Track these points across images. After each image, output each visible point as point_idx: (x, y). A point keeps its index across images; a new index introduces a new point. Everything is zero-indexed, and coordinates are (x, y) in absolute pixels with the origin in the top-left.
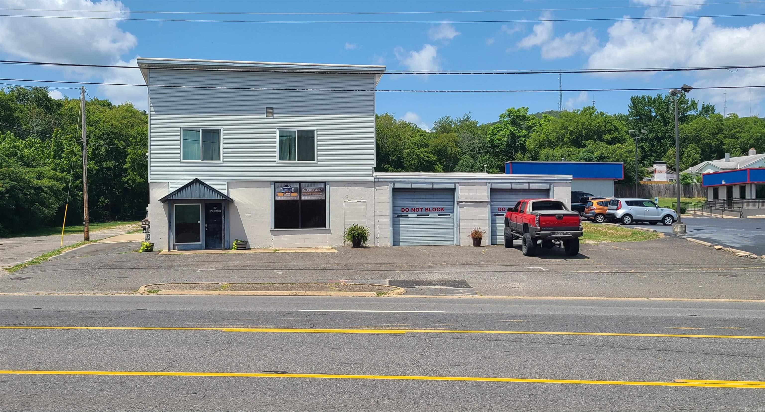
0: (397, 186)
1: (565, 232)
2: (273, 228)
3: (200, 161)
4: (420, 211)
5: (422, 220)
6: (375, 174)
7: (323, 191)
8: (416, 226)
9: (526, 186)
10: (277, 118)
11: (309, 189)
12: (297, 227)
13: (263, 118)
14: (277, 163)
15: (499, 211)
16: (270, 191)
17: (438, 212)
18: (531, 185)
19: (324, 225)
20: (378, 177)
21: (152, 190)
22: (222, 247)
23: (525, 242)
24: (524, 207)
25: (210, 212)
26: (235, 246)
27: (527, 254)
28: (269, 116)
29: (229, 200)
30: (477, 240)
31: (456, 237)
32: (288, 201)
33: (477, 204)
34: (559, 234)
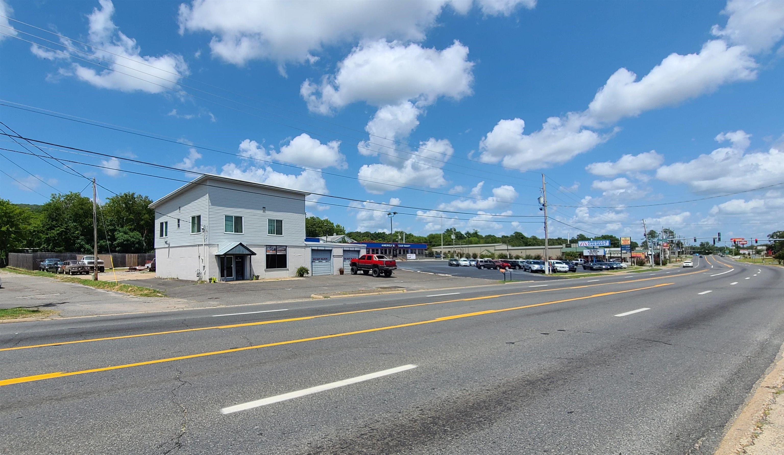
0: (313, 248)
1: (392, 267)
2: (266, 268)
3: (233, 233)
4: (319, 259)
5: (320, 264)
6: (305, 242)
7: (286, 250)
8: (318, 266)
9: (353, 249)
10: (268, 212)
11: (280, 249)
12: (275, 268)
13: (261, 212)
14: (268, 235)
15: (344, 259)
16: (264, 249)
17: (326, 260)
18: (355, 248)
19: (286, 267)
20: (306, 244)
21: (209, 248)
22: (243, 279)
23: (375, 272)
24: (370, 258)
25: (237, 260)
26: (254, 278)
27: (377, 277)
28: (264, 211)
29: (254, 254)
30: (342, 272)
31: (332, 271)
32: (272, 255)
33: (339, 256)
34: (390, 268)
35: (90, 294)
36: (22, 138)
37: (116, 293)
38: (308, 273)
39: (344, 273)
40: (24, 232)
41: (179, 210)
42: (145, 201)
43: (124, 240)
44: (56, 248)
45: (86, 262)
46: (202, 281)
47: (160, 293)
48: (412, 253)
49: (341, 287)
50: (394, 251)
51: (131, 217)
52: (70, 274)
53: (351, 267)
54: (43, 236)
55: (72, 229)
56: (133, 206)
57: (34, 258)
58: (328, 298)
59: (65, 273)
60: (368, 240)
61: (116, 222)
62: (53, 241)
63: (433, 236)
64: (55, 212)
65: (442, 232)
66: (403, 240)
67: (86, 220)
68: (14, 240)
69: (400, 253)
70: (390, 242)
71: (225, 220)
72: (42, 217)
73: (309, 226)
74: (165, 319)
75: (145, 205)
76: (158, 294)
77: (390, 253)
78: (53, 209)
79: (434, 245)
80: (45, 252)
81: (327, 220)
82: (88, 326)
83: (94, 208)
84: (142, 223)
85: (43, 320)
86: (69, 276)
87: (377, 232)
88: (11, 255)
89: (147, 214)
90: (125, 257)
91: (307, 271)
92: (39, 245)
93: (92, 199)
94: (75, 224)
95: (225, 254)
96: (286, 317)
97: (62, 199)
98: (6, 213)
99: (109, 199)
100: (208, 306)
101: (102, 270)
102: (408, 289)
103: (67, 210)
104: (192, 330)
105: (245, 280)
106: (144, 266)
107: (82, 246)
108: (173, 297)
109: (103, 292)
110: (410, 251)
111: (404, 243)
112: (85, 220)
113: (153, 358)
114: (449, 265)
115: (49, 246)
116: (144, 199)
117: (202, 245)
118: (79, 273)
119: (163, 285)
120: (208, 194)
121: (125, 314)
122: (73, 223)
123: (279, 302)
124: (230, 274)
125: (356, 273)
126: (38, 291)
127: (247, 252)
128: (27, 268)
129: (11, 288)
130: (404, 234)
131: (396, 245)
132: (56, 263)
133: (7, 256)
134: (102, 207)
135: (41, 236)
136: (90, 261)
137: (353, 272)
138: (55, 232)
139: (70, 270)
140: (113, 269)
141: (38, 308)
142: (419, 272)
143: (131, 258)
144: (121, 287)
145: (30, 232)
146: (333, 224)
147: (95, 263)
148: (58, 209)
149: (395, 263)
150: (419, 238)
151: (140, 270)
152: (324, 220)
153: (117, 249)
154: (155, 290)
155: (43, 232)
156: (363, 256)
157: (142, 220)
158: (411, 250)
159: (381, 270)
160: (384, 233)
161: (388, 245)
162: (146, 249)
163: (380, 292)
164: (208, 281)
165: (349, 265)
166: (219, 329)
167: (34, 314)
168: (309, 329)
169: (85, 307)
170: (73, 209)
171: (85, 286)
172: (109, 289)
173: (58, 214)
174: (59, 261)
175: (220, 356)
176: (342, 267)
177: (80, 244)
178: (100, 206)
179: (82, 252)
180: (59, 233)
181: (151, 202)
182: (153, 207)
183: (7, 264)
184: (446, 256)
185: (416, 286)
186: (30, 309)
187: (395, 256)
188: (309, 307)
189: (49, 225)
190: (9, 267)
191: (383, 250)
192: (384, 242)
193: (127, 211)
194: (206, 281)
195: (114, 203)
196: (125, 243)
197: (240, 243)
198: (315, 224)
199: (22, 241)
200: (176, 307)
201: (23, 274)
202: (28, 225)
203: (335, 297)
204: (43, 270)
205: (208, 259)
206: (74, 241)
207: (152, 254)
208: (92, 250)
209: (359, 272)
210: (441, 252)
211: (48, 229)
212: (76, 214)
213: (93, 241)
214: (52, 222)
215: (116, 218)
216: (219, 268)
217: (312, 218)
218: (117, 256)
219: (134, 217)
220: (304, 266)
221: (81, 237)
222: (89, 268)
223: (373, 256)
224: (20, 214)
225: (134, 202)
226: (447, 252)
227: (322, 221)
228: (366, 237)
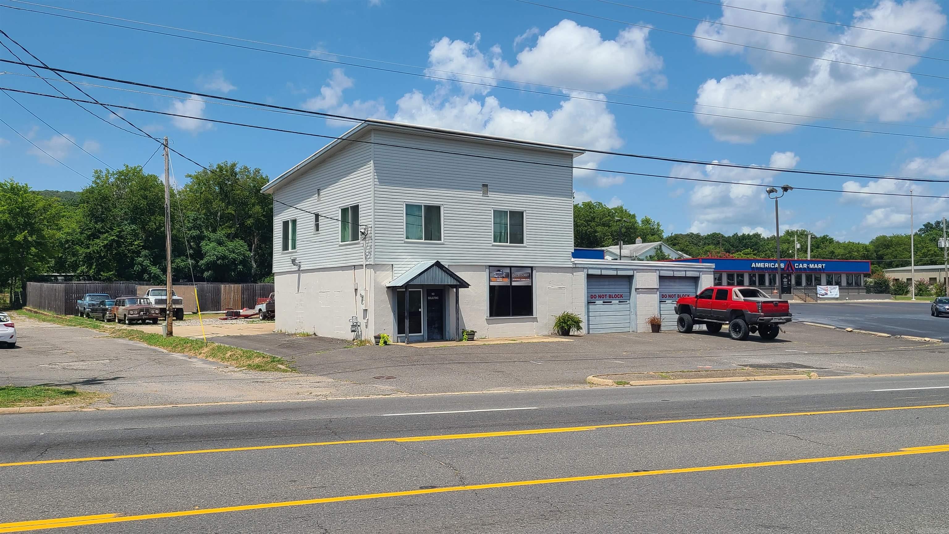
0: (591, 272)
1: (779, 318)
2: (489, 316)
3: (423, 241)
4: (605, 297)
5: (607, 307)
6: (573, 260)
7: (531, 276)
8: (602, 314)
9: (682, 274)
10: (492, 196)
11: (519, 274)
12: (508, 315)
13: (478, 195)
14: (493, 246)
15: (662, 298)
16: (485, 275)
17: (619, 299)
18: (687, 273)
19: (532, 314)
20: (576, 262)
21: (375, 273)
22: (443, 338)
23: (735, 327)
24: (724, 295)
25: (429, 298)
26: (465, 336)
27: (741, 339)
28: (485, 193)
29: (465, 285)
30: (656, 326)
31: (633, 324)
32: (500, 286)
33: (649, 291)
34: (775, 320)
35: (160, 363)
36: (47, 68)
37: (205, 362)
38: (579, 328)
39: (662, 328)
40: (51, 243)
41: (317, 195)
42: (254, 180)
43: (217, 256)
44: (102, 273)
45: (152, 299)
46: (361, 341)
47: (282, 364)
48: (829, 283)
49: (655, 360)
50: (782, 278)
51: (229, 211)
52: (125, 324)
53: (677, 316)
54: (82, 251)
55: (129, 237)
56: (233, 190)
57: (67, 292)
58: (627, 386)
59: (117, 321)
60: (719, 253)
61: (203, 222)
62: (97, 260)
63: (886, 241)
64: (101, 205)
65: (912, 232)
66: (806, 252)
67: (152, 218)
68: (35, 258)
69: (799, 283)
70: (773, 256)
71: (406, 214)
72: (79, 214)
73: (580, 222)
74: (293, 418)
75: (254, 186)
76: (280, 366)
77: (772, 281)
78: (97, 200)
79: (891, 262)
80: (85, 280)
81: (622, 207)
82: (158, 425)
83: (166, 196)
84: (249, 222)
85: (83, 410)
86: (125, 327)
87: (740, 234)
88: (32, 286)
89: (258, 203)
90: (218, 292)
91: (577, 324)
92: (75, 266)
93: (162, 178)
94: (134, 227)
95: (407, 285)
96: (534, 423)
97: (112, 180)
98: (22, 209)
99: (190, 176)
100: (374, 394)
101: (179, 315)
102: (821, 371)
103: (121, 200)
104: (344, 442)
105: (447, 340)
106: (253, 308)
107: (144, 270)
108: (307, 372)
109: (182, 358)
110: (824, 279)
111: (809, 258)
112: (150, 219)
113: (274, 498)
114: (933, 315)
115: (91, 268)
116: (252, 175)
117: (362, 265)
118: (140, 322)
119: (288, 347)
120: (372, 161)
121: (221, 404)
122: (129, 224)
123: (518, 391)
124: (416, 328)
125: (689, 331)
126: (73, 354)
127: (450, 281)
128: (56, 311)
129: (31, 348)
130: (809, 237)
131: (789, 265)
132: (103, 301)
133: (24, 287)
134: (179, 192)
135: (77, 251)
136: (159, 297)
137: (683, 327)
138: (100, 243)
139: (125, 315)
140: (200, 313)
141: (75, 388)
142: (849, 329)
143: (229, 293)
144: (213, 349)
145: (61, 242)
146: (634, 216)
147: (168, 302)
148: (105, 199)
149: (787, 307)
150: (850, 248)
151: (246, 317)
152: (615, 209)
153: (206, 274)
154: (274, 358)
155: (80, 243)
156: (707, 290)
157: (250, 217)
158: (829, 276)
159: (752, 326)
160: (757, 236)
161: (767, 265)
162: (256, 274)
163: (749, 375)
164: (373, 340)
165: (674, 312)
166: (397, 443)
167: (69, 399)
168: (586, 454)
169: (154, 387)
170: (130, 198)
171: (152, 347)
172: (192, 354)
173: (106, 209)
174: (107, 297)
175: (400, 502)
176: (656, 314)
177: (142, 265)
178: (175, 192)
179: (146, 280)
180: (107, 244)
181: (265, 180)
182: (270, 192)
183: (25, 304)
184: (921, 290)
185: (842, 365)
186: (63, 388)
187: (786, 290)
188: (583, 405)
189: (90, 229)
190: (28, 308)
191: (754, 275)
192: (758, 258)
193: (222, 200)
194: (369, 342)
195: (199, 185)
196: (219, 262)
197: (436, 261)
198: (593, 219)
199: (47, 260)
200: (313, 394)
201: (49, 321)
202: (57, 229)
203: (642, 382)
204: (82, 316)
205: (373, 295)
206: (133, 259)
207: (267, 284)
208: (163, 277)
209: (696, 327)
210: (909, 280)
211: (89, 238)
212: (136, 208)
213: (165, 258)
214: (96, 223)
215: (204, 214)
216: (394, 314)
217: (588, 206)
218: (206, 288)
219: (235, 211)
220: (570, 311)
221: (144, 252)
222: (157, 312)
223: (731, 290)
224: (44, 210)
225: (236, 181)
226: (927, 280)
227: (609, 211)
228: (712, 247)
